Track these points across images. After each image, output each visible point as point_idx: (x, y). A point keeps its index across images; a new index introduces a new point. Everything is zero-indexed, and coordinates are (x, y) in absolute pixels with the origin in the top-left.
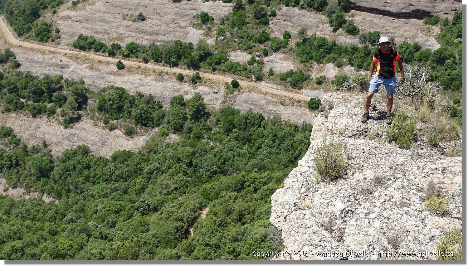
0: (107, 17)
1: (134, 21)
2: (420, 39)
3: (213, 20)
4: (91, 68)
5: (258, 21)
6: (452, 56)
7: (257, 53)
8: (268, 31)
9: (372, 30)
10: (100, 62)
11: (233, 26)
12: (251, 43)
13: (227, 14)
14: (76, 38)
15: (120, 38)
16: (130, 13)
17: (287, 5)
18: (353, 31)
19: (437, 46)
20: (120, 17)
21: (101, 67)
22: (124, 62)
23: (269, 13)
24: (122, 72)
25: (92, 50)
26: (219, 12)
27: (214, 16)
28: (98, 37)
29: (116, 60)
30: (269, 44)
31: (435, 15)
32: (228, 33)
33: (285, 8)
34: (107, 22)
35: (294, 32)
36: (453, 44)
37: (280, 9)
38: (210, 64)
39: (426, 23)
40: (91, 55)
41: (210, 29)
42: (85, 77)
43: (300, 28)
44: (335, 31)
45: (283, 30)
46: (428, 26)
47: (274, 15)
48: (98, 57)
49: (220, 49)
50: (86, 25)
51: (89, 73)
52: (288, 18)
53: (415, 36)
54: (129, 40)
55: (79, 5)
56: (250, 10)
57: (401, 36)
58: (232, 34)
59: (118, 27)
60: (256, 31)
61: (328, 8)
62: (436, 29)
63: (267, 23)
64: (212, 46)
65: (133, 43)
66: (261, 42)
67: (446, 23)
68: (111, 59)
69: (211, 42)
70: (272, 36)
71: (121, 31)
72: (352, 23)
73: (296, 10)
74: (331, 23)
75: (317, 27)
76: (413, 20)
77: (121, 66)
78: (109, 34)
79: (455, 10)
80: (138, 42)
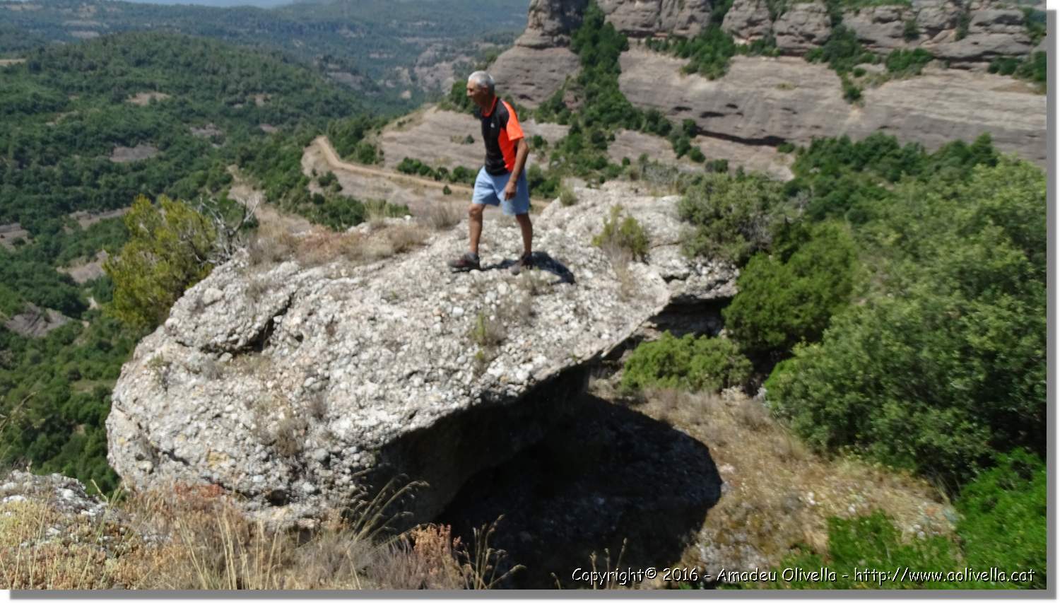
0: (435, 139)
1: (463, 143)
2: (773, 167)
3: (546, 143)
4: (416, 192)
5: (595, 145)
6: (806, 187)
7: (594, 180)
8: (606, 156)
9: (720, 158)
10: (425, 186)
11: (568, 150)
12: (587, 169)
13: (562, 137)
14: (401, 161)
15: (448, 161)
16: (458, 135)
17: (628, 128)
18: (698, 158)
19: (791, 177)
20: (448, 139)
21: (427, 192)
22: (451, 187)
23: (607, 137)
24: (447, 197)
25: (418, 174)
26: (553, 135)
27: (548, 140)
28: (424, 160)
29: (441, 185)
30: (606, 170)
31: (790, 142)
32: (562, 159)
33: (625, 132)
34: (433, 144)
35: (634, 158)
36: (808, 174)
37: (619, 133)
38: (542, 191)
39: (780, 151)
40: (416, 179)
41: (543, 154)
42: (409, 202)
43: (640, 154)
44: (679, 157)
45: (622, 156)
46: (781, 154)
47: (613, 138)
48: (424, 181)
49: (553, 175)
50: (412, 147)
51: (414, 198)
52: (628, 142)
53: (767, 166)
54: (457, 164)
55: (405, 126)
56: (586, 135)
57: (751, 165)
58: (566, 158)
59: (445, 149)
60: (593, 156)
61: (672, 132)
62: (791, 158)
63: (605, 148)
64: (545, 172)
65: (461, 167)
66: (598, 168)
67: (802, 151)
68: (437, 184)
69: (544, 167)
70: (611, 162)
71: (449, 154)
72: (697, 149)
73: (637, 134)
74: (675, 148)
75: (660, 153)
76: (765, 148)
77: (447, 191)
78: (435, 156)
79: (813, 137)
80: (466, 166)
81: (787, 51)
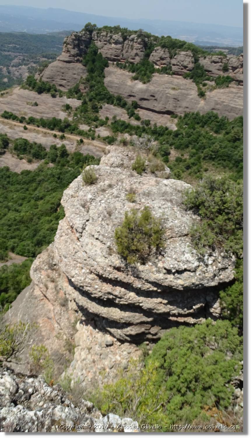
0: (19, 102)
1: (32, 106)
2: (168, 125)
3: (72, 108)
4: (10, 128)
5: (94, 110)
6: (182, 134)
7: (93, 126)
8: (98, 116)
9: (147, 119)
10: (15, 125)
11: (81, 112)
12: (90, 121)
13: (78, 106)
14: (3, 112)
15: (25, 114)
16: (30, 101)
17: (108, 104)
18: (138, 119)
19: (176, 129)
20: (26, 103)
21: (16, 128)
22: (27, 126)
23: (99, 107)
24: (26, 131)
25: (11, 119)
26: (75, 104)
27: (73, 107)
28: (14, 112)
29: (23, 125)
30: (98, 122)
31: (176, 113)
32: (79, 116)
33: (107, 105)
34: (19, 105)
35: (111, 117)
36: (183, 128)
37: (104, 105)
38: (70, 130)
39: (172, 117)
40: (10, 121)
41: (70, 113)
42: (7, 132)
43: (113, 115)
44: (130, 118)
45: (105, 116)
46: (172, 118)
47: (101, 108)
48: (14, 123)
49: (75, 123)
50: (8, 106)
51: (10, 130)
52: (108, 110)
53: (166, 123)
54: (30, 115)
55: (5, 95)
56: (90, 105)
57: (160, 123)
58: (80, 116)
59: (25, 108)
60: (93, 115)
61: (127, 106)
62: (176, 121)
63: (98, 112)
64: (71, 122)
65: (32, 117)
66: (95, 121)
67: (180, 118)
68: (21, 124)
69: (70, 119)
70: (100, 118)
71: (26, 110)
72: (137, 115)
73: (112, 106)
74: (128, 114)
75: (122, 115)
76: (166, 115)
77: (25, 128)
78: (20, 111)
79: (185, 112)
80: (34, 116)
81: (176, 73)
